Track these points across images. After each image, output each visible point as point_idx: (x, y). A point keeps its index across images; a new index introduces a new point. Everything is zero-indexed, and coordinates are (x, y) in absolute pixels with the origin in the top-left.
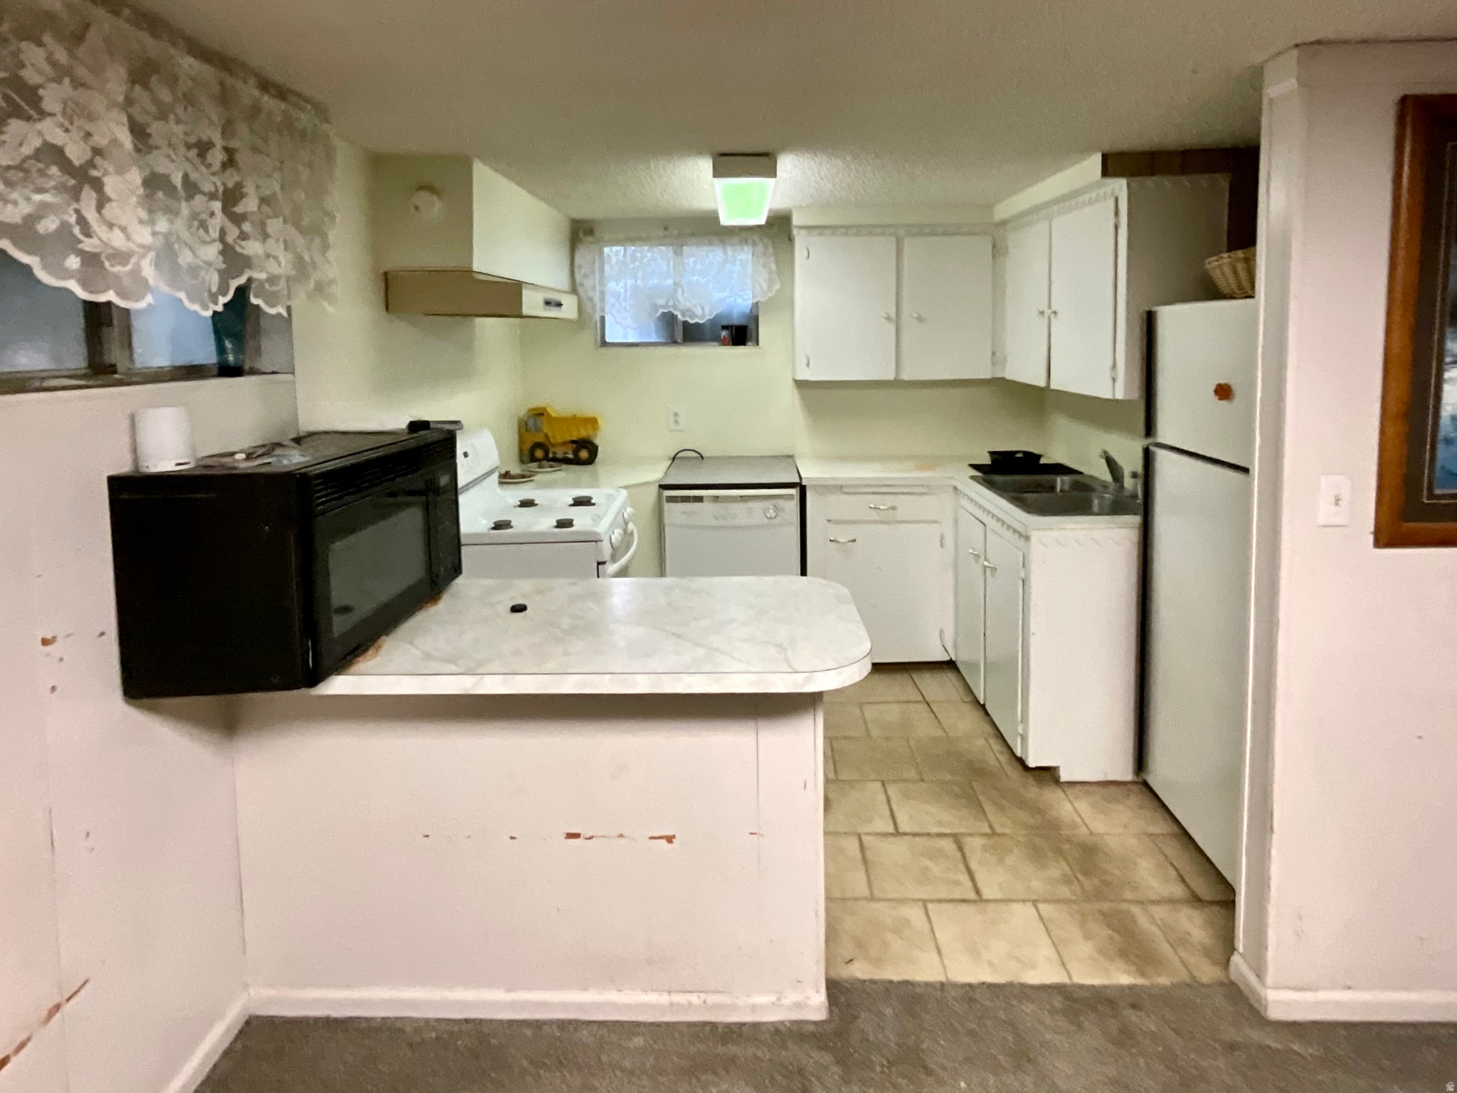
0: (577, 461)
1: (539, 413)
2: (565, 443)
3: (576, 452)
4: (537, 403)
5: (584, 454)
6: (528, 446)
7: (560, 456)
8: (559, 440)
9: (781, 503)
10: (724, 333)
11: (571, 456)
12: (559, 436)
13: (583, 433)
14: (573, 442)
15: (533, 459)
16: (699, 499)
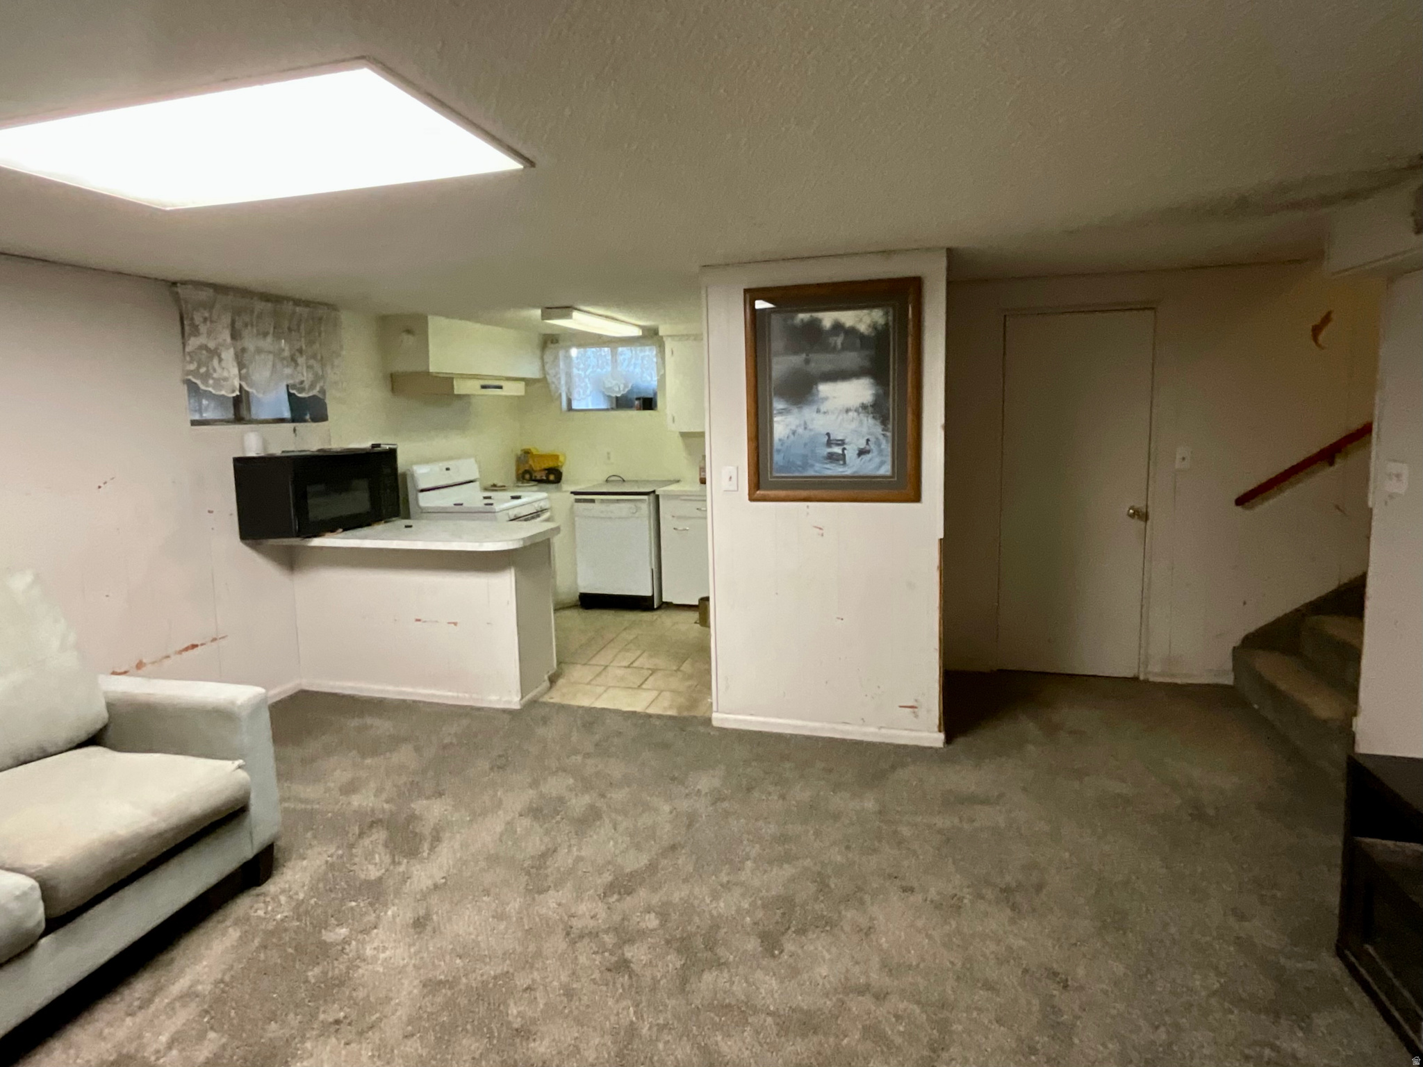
0: (548, 481)
1: (527, 452)
2: (541, 470)
3: (547, 476)
4: (526, 447)
5: (552, 477)
6: (521, 472)
7: (538, 478)
8: (538, 469)
9: (639, 504)
10: (637, 403)
11: (544, 478)
12: (538, 466)
13: (550, 464)
14: (546, 469)
15: (523, 478)
16: (593, 501)
